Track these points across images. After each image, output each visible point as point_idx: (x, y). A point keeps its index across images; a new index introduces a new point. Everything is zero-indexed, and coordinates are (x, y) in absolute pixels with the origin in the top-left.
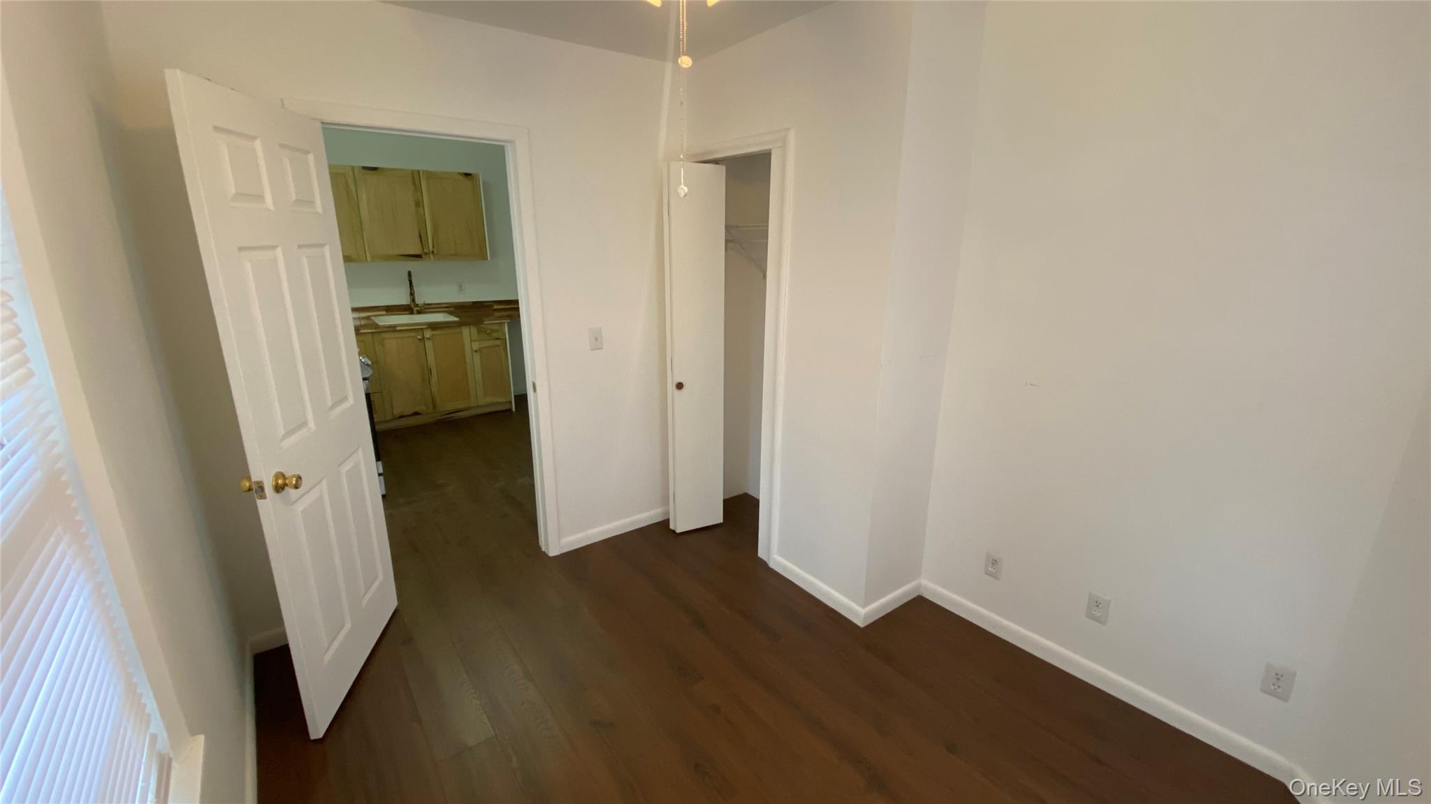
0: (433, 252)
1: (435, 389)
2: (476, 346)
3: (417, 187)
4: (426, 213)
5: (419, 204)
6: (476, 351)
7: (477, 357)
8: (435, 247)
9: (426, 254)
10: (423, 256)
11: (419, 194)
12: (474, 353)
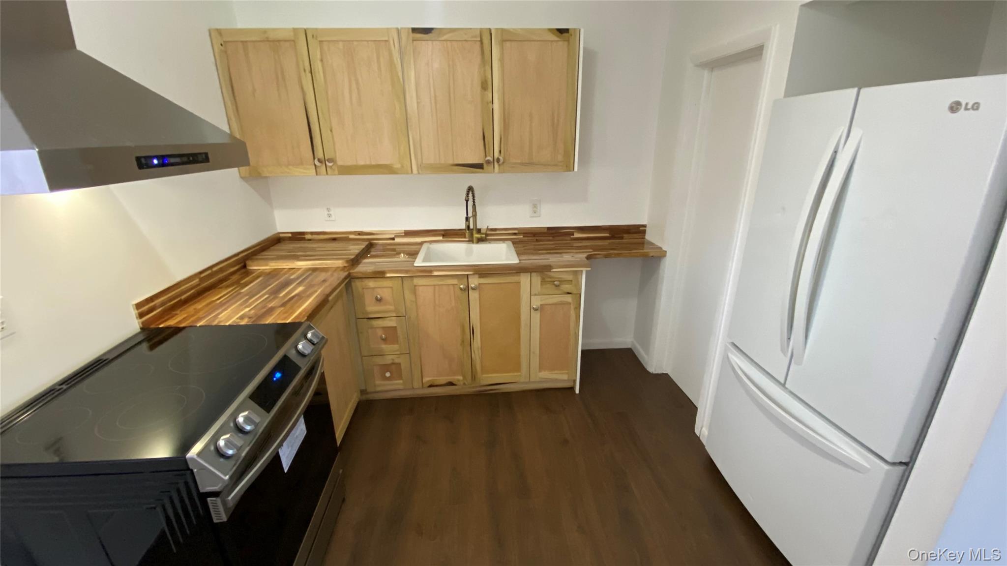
0: (498, 160)
1: (477, 356)
2: (536, 302)
3: (486, 60)
4: (496, 101)
5: (485, 85)
6: (536, 310)
7: (536, 316)
8: (502, 151)
9: (488, 162)
10: (485, 166)
11: (488, 68)
12: (532, 310)
